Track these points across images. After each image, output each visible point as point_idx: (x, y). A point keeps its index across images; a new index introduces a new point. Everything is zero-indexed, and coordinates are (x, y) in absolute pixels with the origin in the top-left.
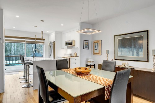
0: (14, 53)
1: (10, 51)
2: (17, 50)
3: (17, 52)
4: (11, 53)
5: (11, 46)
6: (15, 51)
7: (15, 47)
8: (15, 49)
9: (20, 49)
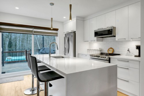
0: (19, 48)
1: (16, 45)
2: (22, 45)
3: (22, 46)
4: (16, 48)
5: (17, 40)
6: (20, 46)
7: (20, 42)
8: (20, 44)
9: (25, 44)
